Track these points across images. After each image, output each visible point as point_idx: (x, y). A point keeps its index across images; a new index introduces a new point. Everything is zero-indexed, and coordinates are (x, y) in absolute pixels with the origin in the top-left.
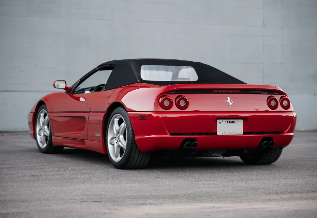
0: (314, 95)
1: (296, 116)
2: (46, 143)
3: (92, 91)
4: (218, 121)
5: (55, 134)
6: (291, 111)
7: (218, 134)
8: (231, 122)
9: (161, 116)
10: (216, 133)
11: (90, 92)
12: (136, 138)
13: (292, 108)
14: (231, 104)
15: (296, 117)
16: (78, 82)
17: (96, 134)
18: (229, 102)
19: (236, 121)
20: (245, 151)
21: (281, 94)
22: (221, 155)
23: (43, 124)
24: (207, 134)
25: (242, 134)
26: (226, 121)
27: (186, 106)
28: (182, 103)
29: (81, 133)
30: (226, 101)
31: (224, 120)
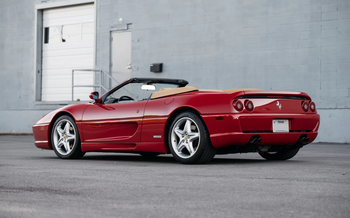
4: (273, 121)
5: (88, 141)
7: (274, 131)
12: (211, 136)
14: (280, 107)
16: (107, 93)
17: (154, 136)
18: (279, 105)
19: (284, 121)
21: (309, 99)
24: (266, 132)
25: (289, 132)
26: (278, 121)
27: (253, 108)
28: (250, 106)
29: (129, 137)
30: (277, 104)
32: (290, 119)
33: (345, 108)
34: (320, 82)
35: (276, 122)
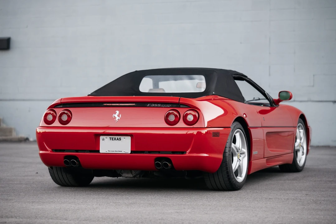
4: (101, 137)
7: (101, 151)
8: (116, 139)
10: (99, 150)
14: (117, 118)
18: (116, 116)
19: (122, 137)
21: (190, 108)
22: (132, 176)
24: (91, 151)
25: (130, 152)
26: (110, 138)
28: (64, 118)
30: (114, 115)
31: (108, 137)
33: (307, 101)
34: (270, 67)
35: (106, 140)
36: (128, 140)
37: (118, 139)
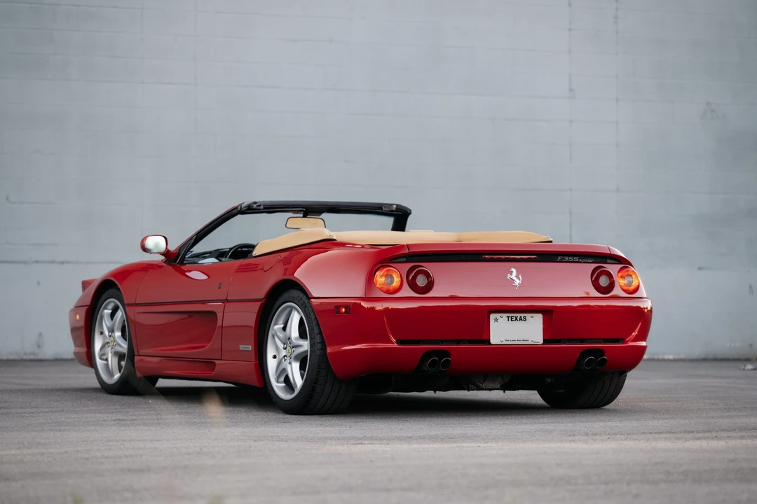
0: (700, 269)
1: (651, 308)
2: (120, 372)
3: (222, 257)
4: (493, 316)
5: (143, 351)
6: (641, 298)
7: (493, 341)
8: (518, 319)
9: (379, 306)
10: (489, 340)
11: (217, 261)
12: (329, 350)
13: (643, 292)
14: (517, 282)
15: (651, 311)
16: (191, 239)
17: (240, 346)
18: (514, 278)
19: (528, 316)
20: (549, 380)
21: (621, 263)
22: (499, 386)
23: (112, 331)
24: (470, 342)
25: (541, 342)
26: (508, 317)
27: (430, 286)
28: (421, 281)
29: (204, 347)
30: (509, 277)
31: (505, 315)
32: (547, 313)
35: (500, 320)
36: (538, 319)
37: (521, 319)
